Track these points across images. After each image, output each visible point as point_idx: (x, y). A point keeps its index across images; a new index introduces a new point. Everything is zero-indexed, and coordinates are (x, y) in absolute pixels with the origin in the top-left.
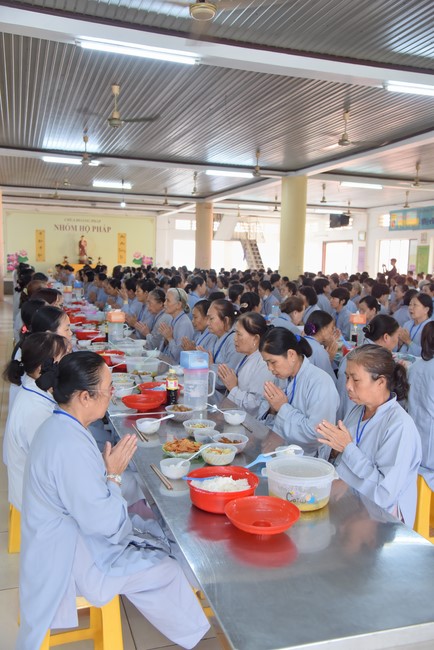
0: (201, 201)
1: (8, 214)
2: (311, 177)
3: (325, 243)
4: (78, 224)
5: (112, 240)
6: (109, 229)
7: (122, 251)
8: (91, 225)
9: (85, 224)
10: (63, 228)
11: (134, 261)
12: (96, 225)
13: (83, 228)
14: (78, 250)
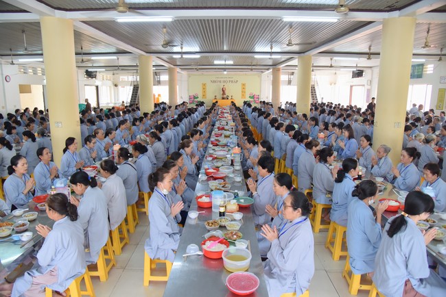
0: (274, 67)
1: (189, 76)
2: (313, 55)
3: (351, 87)
4: (222, 80)
5: (238, 87)
6: (237, 81)
7: (243, 92)
8: (228, 79)
9: (225, 79)
10: (215, 82)
11: (250, 97)
12: (231, 79)
13: (224, 82)
14: (222, 92)
